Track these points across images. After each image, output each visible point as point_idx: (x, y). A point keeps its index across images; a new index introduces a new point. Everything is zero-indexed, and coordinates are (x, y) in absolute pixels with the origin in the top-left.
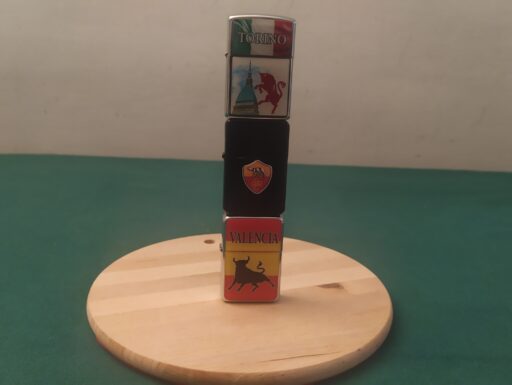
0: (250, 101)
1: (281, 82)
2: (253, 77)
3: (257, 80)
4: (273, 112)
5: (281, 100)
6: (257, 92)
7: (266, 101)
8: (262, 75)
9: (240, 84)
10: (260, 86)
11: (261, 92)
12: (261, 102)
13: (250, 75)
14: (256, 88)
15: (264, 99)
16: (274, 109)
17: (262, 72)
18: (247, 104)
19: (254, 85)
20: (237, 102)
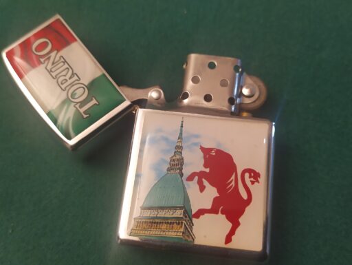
0: (175, 208)
1: (250, 171)
2: (186, 155)
3: (194, 162)
4: (228, 239)
5: (248, 209)
6: (192, 188)
7: (213, 210)
8: (206, 151)
9: (156, 167)
10: (201, 175)
11: (202, 188)
12: (201, 212)
13: (179, 149)
14: (190, 178)
15: (208, 206)
16: (232, 232)
17: (206, 146)
18: (169, 214)
19: (187, 171)
20: (143, 208)
